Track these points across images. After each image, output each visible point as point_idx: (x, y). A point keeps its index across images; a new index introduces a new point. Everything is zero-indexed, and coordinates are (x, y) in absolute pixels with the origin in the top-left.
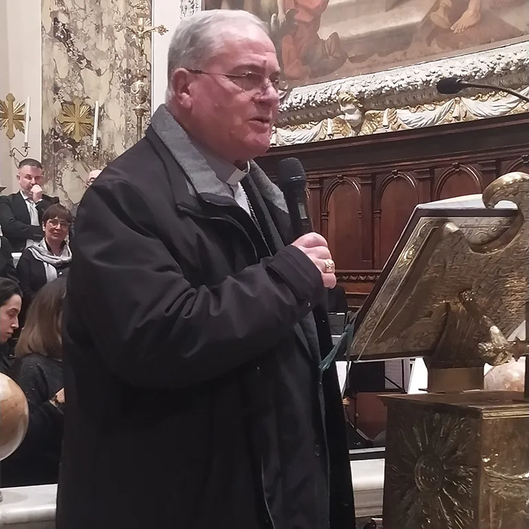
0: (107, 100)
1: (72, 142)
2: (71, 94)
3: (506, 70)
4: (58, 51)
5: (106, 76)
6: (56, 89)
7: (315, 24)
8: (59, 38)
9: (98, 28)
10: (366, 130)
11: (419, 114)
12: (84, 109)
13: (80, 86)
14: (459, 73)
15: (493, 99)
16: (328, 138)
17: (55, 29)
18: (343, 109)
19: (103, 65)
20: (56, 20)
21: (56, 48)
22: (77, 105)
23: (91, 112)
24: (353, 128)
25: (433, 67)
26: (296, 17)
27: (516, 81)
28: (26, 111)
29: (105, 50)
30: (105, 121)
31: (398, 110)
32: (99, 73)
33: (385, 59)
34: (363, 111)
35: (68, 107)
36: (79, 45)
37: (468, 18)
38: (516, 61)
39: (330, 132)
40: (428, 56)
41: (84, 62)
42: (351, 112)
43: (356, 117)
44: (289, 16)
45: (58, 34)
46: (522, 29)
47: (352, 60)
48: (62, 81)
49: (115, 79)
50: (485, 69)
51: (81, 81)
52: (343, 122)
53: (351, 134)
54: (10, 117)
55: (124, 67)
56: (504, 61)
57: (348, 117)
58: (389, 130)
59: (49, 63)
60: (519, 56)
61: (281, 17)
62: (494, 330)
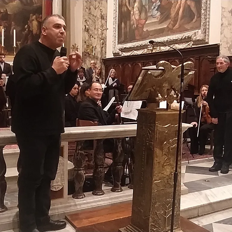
0: (97, 45)
1: (89, 54)
2: (89, 44)
4: (86, 34)
6: (85, 42)
8: (86, 31)
9: (95, 29)
10: (154, 51)
11: (166, 48)
12: (91, 46)
13: (90, 42)
14: (175, 39)
15: (182, 45)
16: (145, 53)
17: (85, 29)
18: (149, 46)
19: (96, 37)
20: (85, 27)
22: (90, 45)
23: (93, 47)
24: (151, 51)
25: (169, 37)
26: (139, 26)
27: (187, 41)
28: (79, 47)
29: (96, 33)
30: (96, 49)
31: (161, 47)
32: (95, 38)
33: (158, 35)
34: (153, 47)
35: (88, 46)
36: (91, 32)
38: (187, 36)
39: (146, 52)
40: (168, 35)
41: (92, 36)
42: (150, 47)
43: (151, 48)
44: (137, 26)
45: (86, 30)
46: (189, 29)
47: (151, 35)
48: (87, 40)
49: (99, 40)
50: (180, 38)
51: (91, 40)
52: (149, 49)
54: (75, 48)
55: (100, 37)
56: (185, 36)
57: (150, 48)
58: (159, 51)
59: (84, 37)
60: (188, 35)
61: (135, 26)
62: (159, 95)
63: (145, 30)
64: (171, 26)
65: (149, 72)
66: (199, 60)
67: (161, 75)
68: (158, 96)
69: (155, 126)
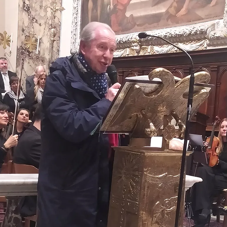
0: (43, 36)
1: (28, 52)
2: (29, 33)
3: (196, 33)
4: (25, 15)
5: (43, 26)
6: (23, 30)
7: (125, 10)
8: (25, 10)
9: (41, 7)
10: (141, 54)
11: (162, 48)
12: (34, 39)
13: (32, 30)
14: (178, 33)
15: (190, 44)
16: (127, 56)
17: (24, 6)
18: (133, 45)
19: (42, 22)
20: (24, 3)
21: (24, 14)
22: (31, 36)
23: (36, 40)
24: (137, 52)
25: (168, 30)
26: (118, 7)
27: (199, 38)
28: (11, 38)
29: (43, 16)
30: (42, 44)
31: (154, 46)
32: (40, 25)
33: (150, 26)
34: (141, 46)
35: (28, 37)
36: (33, 13)
37: (183, 11)
38: (200, 30)
39: (128, 53)
40: (167, 26)
41: (35, 20)
42: (136, 46)
43: (138, 48)
44: (115, 6)
45: (25, 8)
46: (203, 17)
47: (138, 25)
48: (26, 27)
49: (47, 27)
50: (188, 32)
51: (33, 28)
52: (133, 50)
53: (136, 55)
54: (5, 40)
55: (50, 23)
56: (195, 29)
57: (135, 48)
58: (150, 54)
59: (21, 20)
60: (201, 28)
61: (112, 7)
62: (151, 124)
63: (128, 14)
64: (172, 11)
65: (137, 86)
66: (218, 71)
67: (156, 91)
68: (149, 127)
69: (142, 175)
